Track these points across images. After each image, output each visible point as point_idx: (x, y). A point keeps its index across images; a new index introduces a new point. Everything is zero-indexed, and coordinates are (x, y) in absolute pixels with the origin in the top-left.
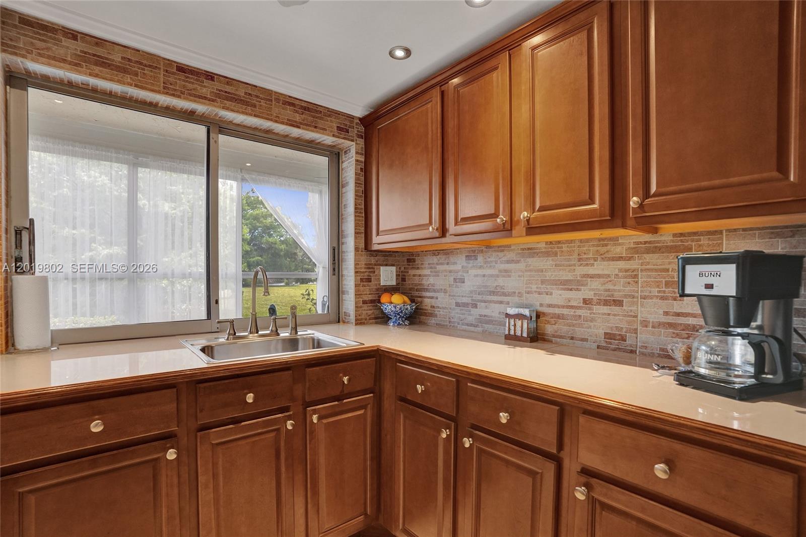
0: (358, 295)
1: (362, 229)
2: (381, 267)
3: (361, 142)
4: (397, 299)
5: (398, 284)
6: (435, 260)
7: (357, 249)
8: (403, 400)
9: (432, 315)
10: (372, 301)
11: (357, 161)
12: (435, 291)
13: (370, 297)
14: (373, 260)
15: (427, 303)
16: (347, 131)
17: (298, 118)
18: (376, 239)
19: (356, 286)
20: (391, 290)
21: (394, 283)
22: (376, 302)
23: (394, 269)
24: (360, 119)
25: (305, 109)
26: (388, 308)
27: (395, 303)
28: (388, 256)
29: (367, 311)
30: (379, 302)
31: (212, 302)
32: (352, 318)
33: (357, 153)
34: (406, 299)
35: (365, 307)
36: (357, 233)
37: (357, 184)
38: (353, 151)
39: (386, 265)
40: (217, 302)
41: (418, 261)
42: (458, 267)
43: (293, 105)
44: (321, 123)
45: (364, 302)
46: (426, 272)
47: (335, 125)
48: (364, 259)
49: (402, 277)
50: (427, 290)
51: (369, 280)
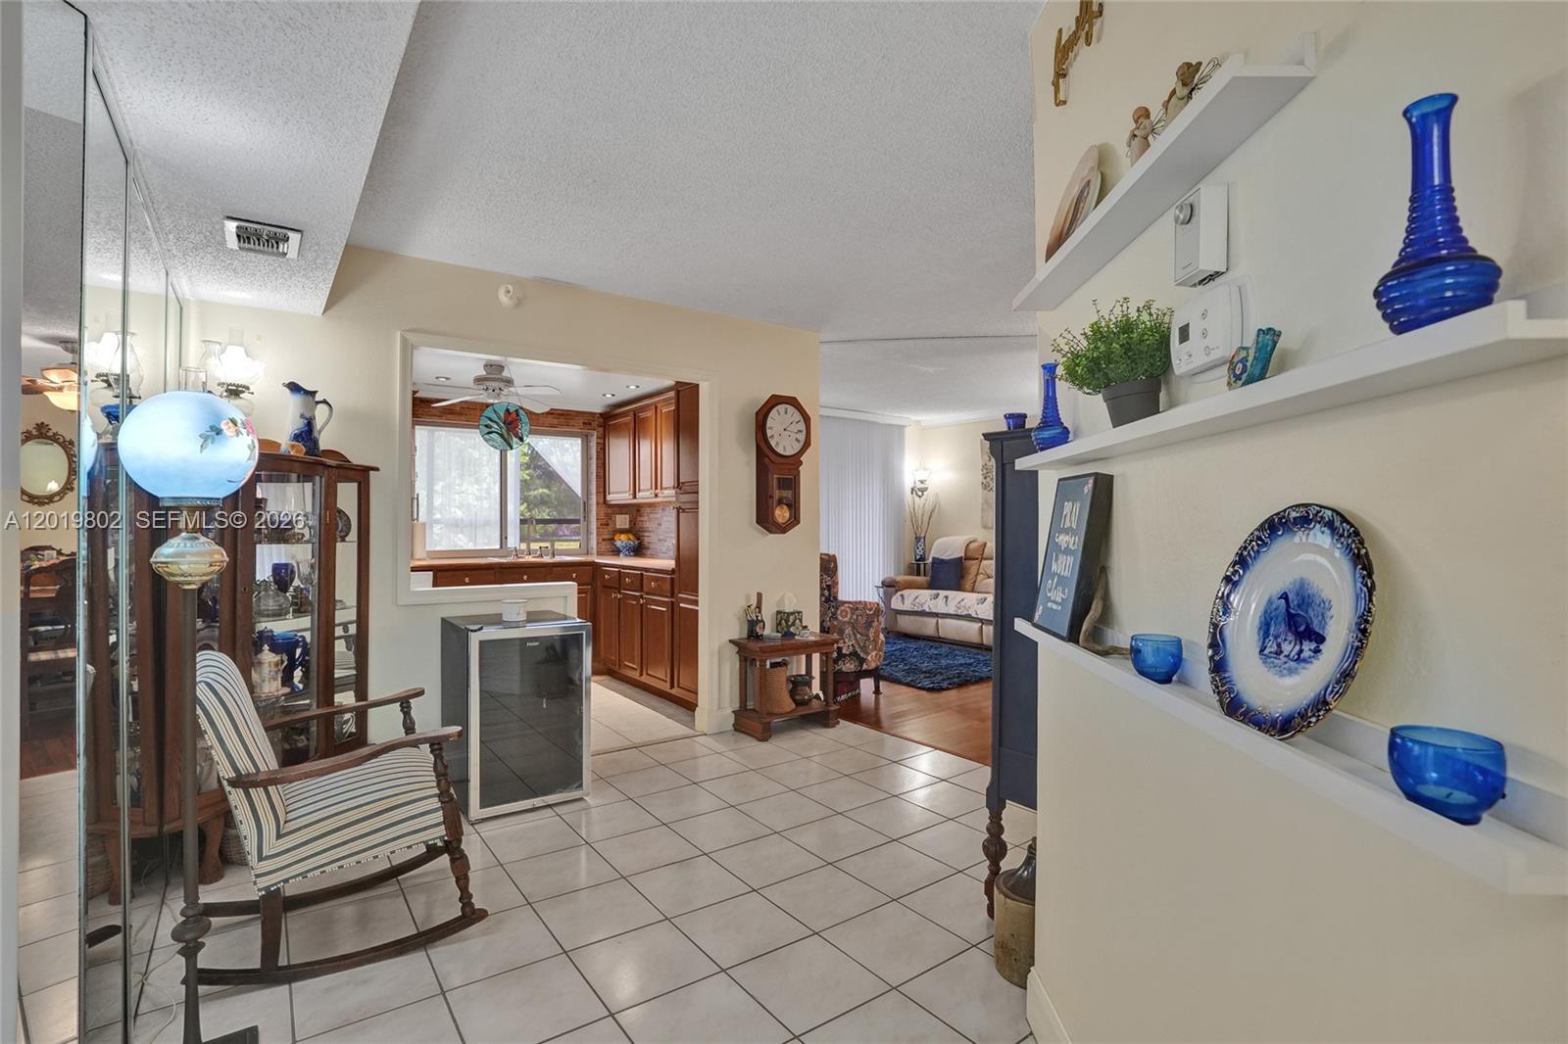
0: (598, 535)
1: (602, 490)
2: (617, 516)
3: (601, 429)
4: (623, 537)
5: (631, 527)
6: (648, 510)
7: (598, 504)
8: (605, 587)
9: (648, 548)
10: (609, 539)
11: (598, 443)
12: (649, 532)
13: (607, 537)
14: (610, 511)
15: (646, 540)
16: (590, 424)
17: (555, 421)
18: (609, 498)
19: (597, 528)
20: (622, 531)
21: (627, 526)
22: (612, 540)
23: (627, 516)
24: (600, 414)
25: (559, 414)
26: (618, 544)
27: (622, 541)
28: (622, 508)
29: (606, 546)
30: (613, 539)
31: (503, 538)
32: (595, 551)
33: (598, 438)
34: (631, 537)
35: (604, 543)
36: (597, 492)
37: (597, 459)
38: (595, 437)
39: (622, 514)
40: (506, 538)
41: (642, 510)
42: (658, 516)
43: (552, 414)
44: (572, 422)
45: (603, 540)
46: (646, 518)
47: (581, 422)
48: (603, 510)
49: (633, 522)
50: (646, 531)
51: (607, 525)
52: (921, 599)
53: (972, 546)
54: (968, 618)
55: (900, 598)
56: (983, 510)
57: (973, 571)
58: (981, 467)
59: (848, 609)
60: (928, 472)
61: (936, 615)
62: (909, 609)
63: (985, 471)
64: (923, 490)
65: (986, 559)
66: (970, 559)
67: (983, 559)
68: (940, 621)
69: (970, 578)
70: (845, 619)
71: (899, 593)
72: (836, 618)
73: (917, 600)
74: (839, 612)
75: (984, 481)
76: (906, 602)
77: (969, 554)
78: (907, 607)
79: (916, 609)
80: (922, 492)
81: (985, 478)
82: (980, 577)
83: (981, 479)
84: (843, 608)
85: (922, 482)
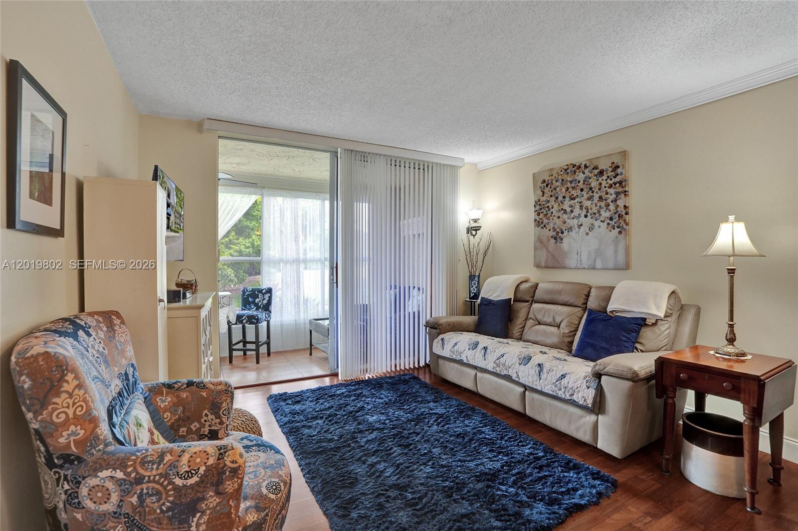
52: (460, 347)
53: (524, 286)
54: (508, 378)
55: (440, 342)
56: (536, 249)
57: (522, 315)
58: (534, 203)
59: (109, 485)
60: (482, 211)
61: (475, 368)
62: (448, 356)
63: (538, 207)
64: (477, 229)
65: (535, 302)
66: (519, 301)
67: (534, 301)
68: (479, 374)
69: (520, 321)
70: (104, 507)
71: (441, 336)
72: (79, 506)
73: (456, 348)
74: (84, 491)
75: (537, 218)
76: (445, 347)
77: (519, 296)
78: (446, 353)
79: (454, 357)
80: (476, 230)
81: (539, 214)
82: (530, 323)
83: (533, 215)
84: (93, 482)
85: (475, 221)
